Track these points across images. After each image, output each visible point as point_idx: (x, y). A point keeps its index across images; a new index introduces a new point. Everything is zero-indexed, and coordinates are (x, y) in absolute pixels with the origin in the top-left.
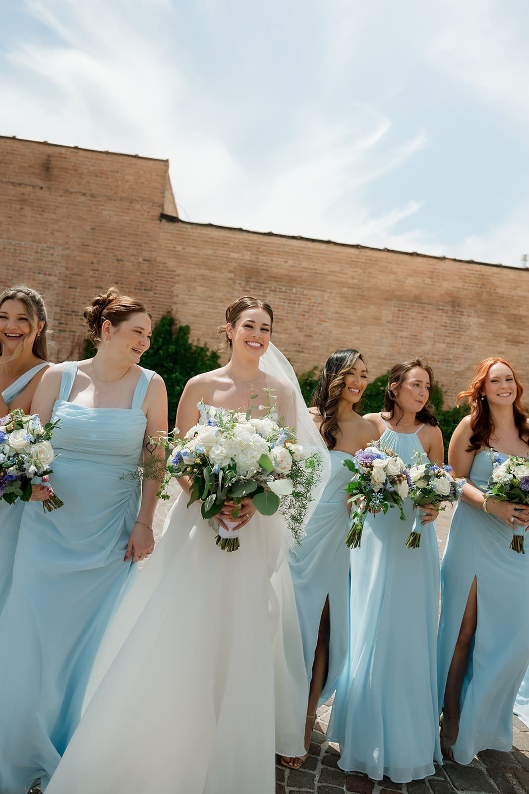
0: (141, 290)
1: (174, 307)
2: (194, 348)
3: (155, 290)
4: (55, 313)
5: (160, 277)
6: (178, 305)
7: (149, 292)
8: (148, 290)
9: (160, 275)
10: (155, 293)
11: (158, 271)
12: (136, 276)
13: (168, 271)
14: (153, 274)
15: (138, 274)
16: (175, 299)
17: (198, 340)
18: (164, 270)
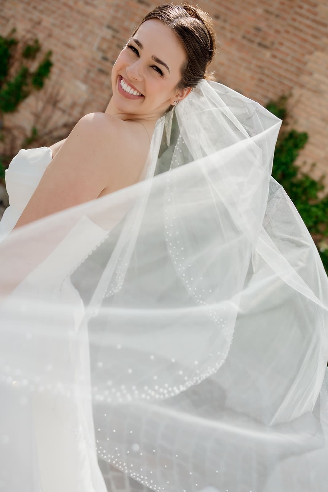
0: (252, 41)
1: (297, 92)
2: (299, 176)
3: (277, 50)
4: (104, 39)
5: (296, 28)
6: (304, 91)
7: (264, 51)
8: (266, 47)
9: (296, 24)
10: (274, 56)
11: (297, 17)
12: (254, 13)
13: (314, 21)
14: (284, 19)
15: (260, 11)
16: (305, 79)
17: (314, 165)
18: (308, 18)
